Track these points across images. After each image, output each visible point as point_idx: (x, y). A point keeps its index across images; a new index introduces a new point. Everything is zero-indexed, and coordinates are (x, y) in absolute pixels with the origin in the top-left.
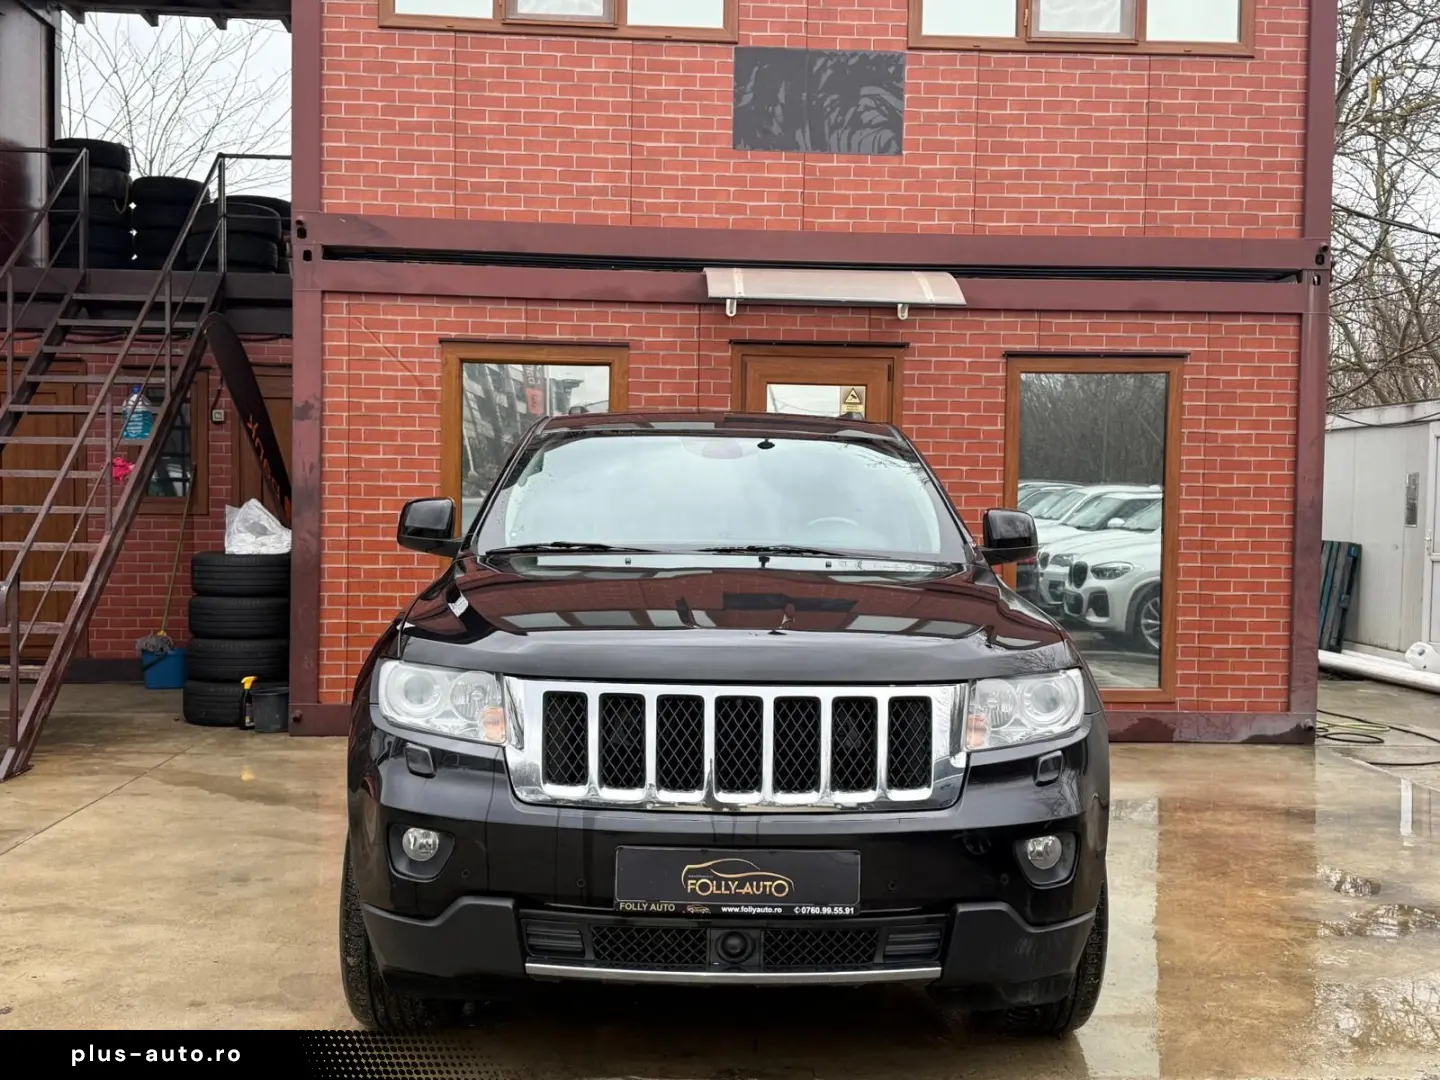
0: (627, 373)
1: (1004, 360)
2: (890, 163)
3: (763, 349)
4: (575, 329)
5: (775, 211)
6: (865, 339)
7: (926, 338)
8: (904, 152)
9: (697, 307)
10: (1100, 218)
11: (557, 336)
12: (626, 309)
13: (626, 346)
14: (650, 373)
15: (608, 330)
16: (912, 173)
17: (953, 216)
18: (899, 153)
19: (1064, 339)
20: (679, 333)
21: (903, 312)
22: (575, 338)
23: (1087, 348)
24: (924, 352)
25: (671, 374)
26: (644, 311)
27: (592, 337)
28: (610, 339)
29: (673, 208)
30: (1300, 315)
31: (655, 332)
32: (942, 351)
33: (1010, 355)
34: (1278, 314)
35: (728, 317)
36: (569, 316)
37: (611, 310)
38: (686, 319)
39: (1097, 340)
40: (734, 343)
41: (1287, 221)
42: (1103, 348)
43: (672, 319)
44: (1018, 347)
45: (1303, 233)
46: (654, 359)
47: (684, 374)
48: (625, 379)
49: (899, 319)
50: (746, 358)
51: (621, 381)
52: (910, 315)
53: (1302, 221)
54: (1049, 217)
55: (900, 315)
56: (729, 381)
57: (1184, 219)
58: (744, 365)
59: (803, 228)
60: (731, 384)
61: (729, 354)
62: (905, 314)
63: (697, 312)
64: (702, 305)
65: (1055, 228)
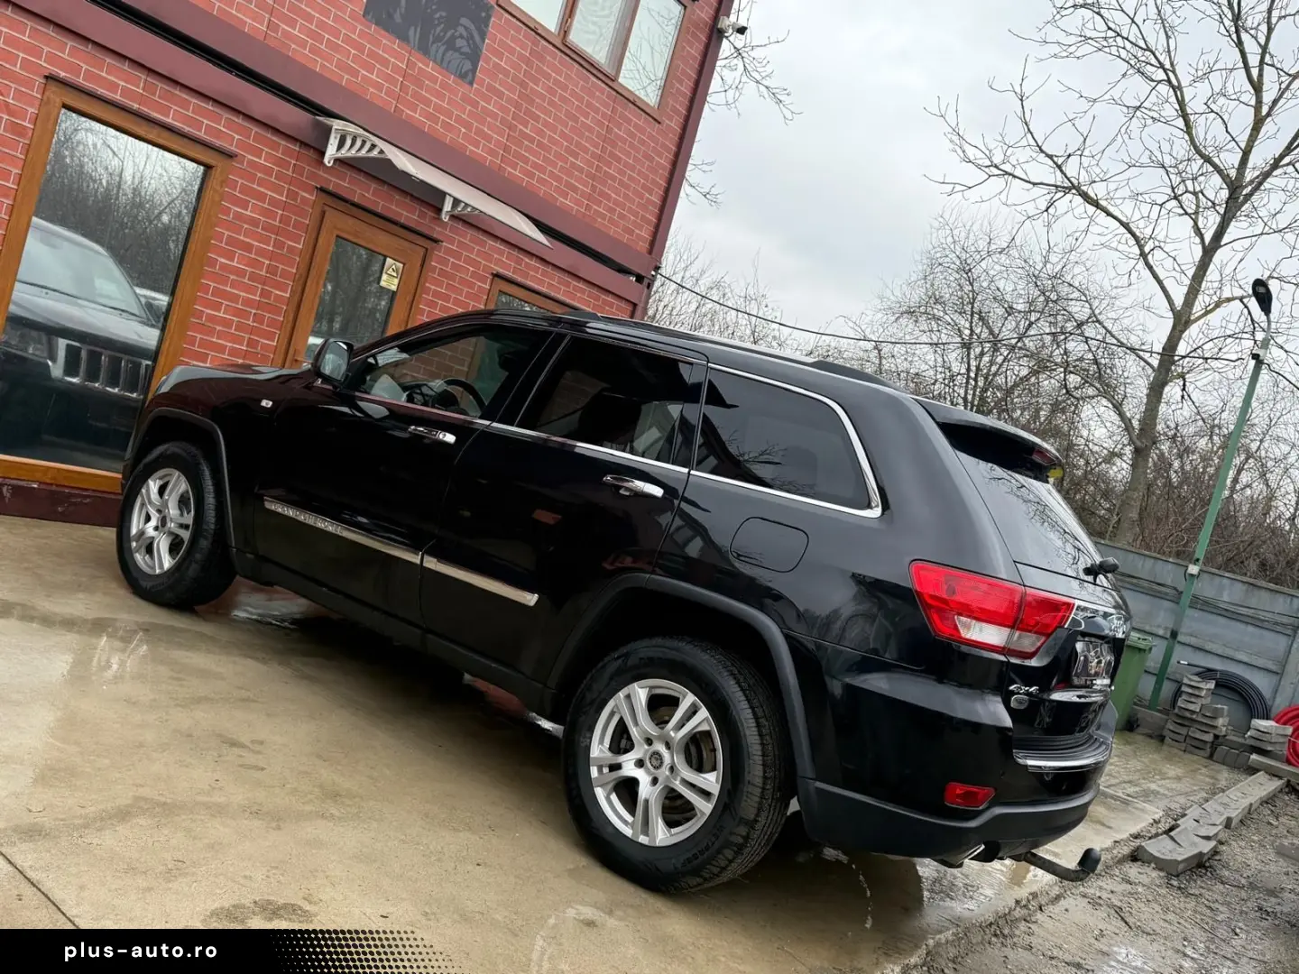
0: (224, 182)
1: (491, 277)
2: (463, 88)
3: (341, 205)
4: (187, 120)
5: (379, 87)
6: (412, 225)
7: (452, 241)
8: (475, 86)
9: (298, 144)
10: (565, 195)
11: (169, 120)
12: (239, 120)
13: (230, 156)
14: (244, 190)
15: (219, 134)
16: (475, 104)
17: (492, 152)
18: (471, 84)
19: (526, 276)
20: (279, 163)
21: (446, 215)
22: (187, 129)
23: (536, 286)
24: (449, 252)
25: (262, 197)
26: (255, 129)
27: (202, 134)
28: (218, 143)
29: (303, 44)
30: (635, 305)
31: (258, 153)
32: (457, 256)
33: (497, 276)
34: (627, 300)
35: (326, 166)
36: (185, 105)
37: (226, 115)
38: (286, 152)
39: (541, 282)
41: (644, 240)
42: (544, 290)
43: (275, 146)
44: (501, 271)
45: (650, 252)
46: (252, 178)
47: (273, 202)
48: (222, 187)
49: (441, 219)
50: (326, 208)
51: (218, 188)
52: (449, 220)
53: (652, 244)
54: (541, 181)
55: (443, 216)
56: (307, 222)
57: (603, 217)
58: (323, 213)
59: (395, 111)
60: (308, 225)
61: (314, 198)
62: (448, 218)
63: (297, 149)
64: (303, 144)
65: (543, 190)
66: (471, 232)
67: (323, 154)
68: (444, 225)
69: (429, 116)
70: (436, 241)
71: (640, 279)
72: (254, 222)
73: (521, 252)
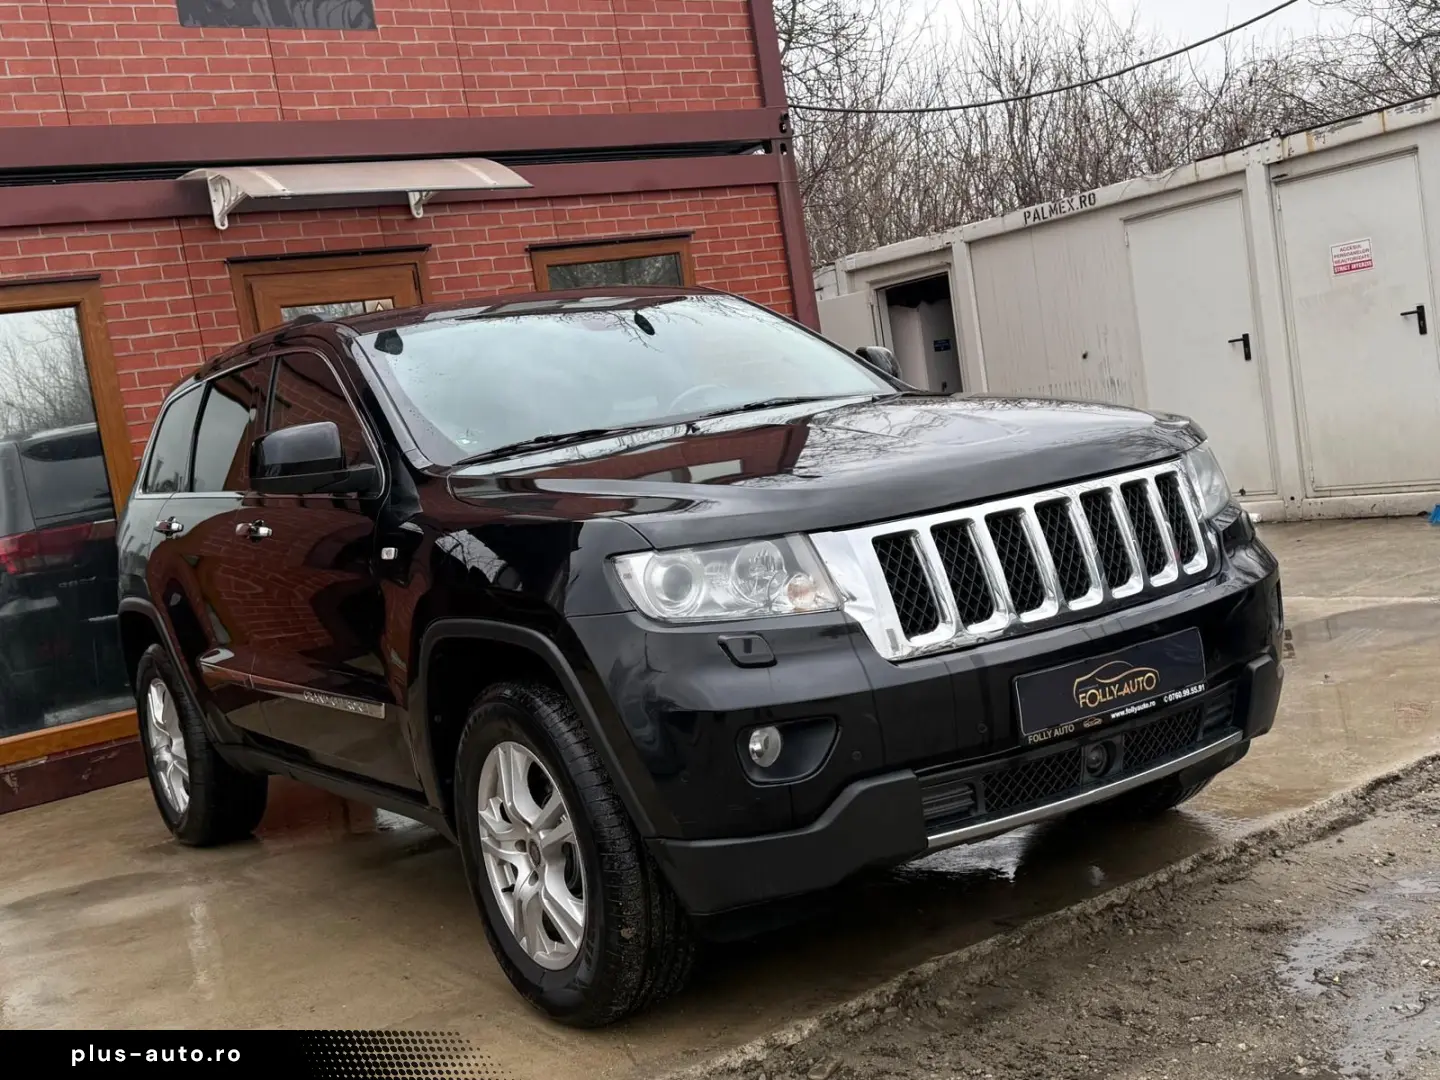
0: (102, 314)
1: (528, 255)
2: (364, 39)
3: (268, 267)
4: (22, 264)
5: (246, 99)
6: (381, 245)
7: (445, 237)
8: (379, 26)
9: (175, 222)
10: (587, 96)
12: (85, 233)
13: (94, 278)
14: (133, 310)
15: (67, 261)
16: (392, 50)
17: (446, 97)
18: (373, 27)
19: (578, 227)
20: (160, 256)
21: (418, 209)
22: (24, 275)
23: (602, 235)
24: (448, 253)
25: (159, 308)
26: (108, 233)
27: (47, 272)
28: (71, 272)
29: (120, 102)
30: (775, 186)
31: (129, 258)
32: (464, 251)
33: (533, 249)
34: (758, 185)
35: (222, 231)
36: (10, 248)
37: (65, 235)
38: (165, 238)
39: (608, 226)
40: (232, 262)
41: (746, 91)
42: (617, 233)
43: (146, 239)
44: (538, 240)
45: (763, 102)
46: (134, 291)
47: (177, 307)
48: (101, 320)
49: (414, 218)
50: (250, 279)
51: (98, 324)
52: (425, 211)
53: (761, 91)
54: (538, 96)
55: (414, 212)
56: (234, 309)
57: (662, 93)
58: (250, 288)
59: (283, 117)
60: (237, 312)
61: (228, 276)
62: (421, 211)
63: (177, 228)
64: (179, 219)
65: (548, 107)
66: (467, 213)
67: (211, 216)
68: (424, 222)
69: (337, 98)
70: (422, 248)
71: (766, 145)
72: (165, 342)
73: (554, 201)
